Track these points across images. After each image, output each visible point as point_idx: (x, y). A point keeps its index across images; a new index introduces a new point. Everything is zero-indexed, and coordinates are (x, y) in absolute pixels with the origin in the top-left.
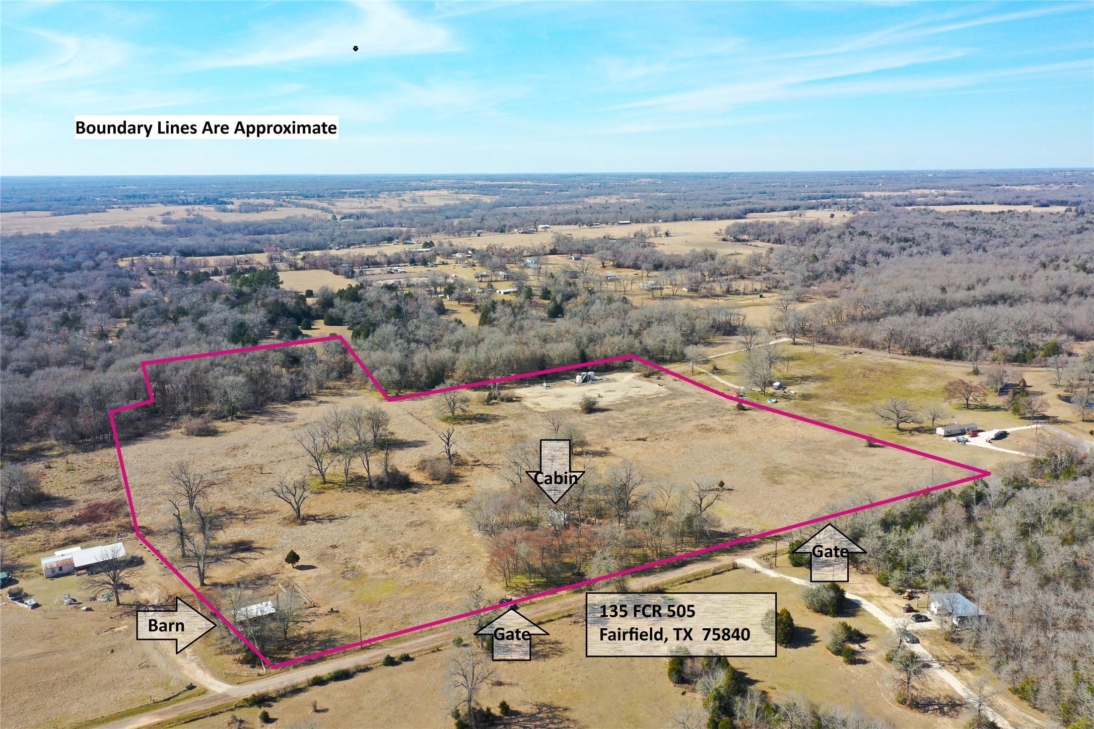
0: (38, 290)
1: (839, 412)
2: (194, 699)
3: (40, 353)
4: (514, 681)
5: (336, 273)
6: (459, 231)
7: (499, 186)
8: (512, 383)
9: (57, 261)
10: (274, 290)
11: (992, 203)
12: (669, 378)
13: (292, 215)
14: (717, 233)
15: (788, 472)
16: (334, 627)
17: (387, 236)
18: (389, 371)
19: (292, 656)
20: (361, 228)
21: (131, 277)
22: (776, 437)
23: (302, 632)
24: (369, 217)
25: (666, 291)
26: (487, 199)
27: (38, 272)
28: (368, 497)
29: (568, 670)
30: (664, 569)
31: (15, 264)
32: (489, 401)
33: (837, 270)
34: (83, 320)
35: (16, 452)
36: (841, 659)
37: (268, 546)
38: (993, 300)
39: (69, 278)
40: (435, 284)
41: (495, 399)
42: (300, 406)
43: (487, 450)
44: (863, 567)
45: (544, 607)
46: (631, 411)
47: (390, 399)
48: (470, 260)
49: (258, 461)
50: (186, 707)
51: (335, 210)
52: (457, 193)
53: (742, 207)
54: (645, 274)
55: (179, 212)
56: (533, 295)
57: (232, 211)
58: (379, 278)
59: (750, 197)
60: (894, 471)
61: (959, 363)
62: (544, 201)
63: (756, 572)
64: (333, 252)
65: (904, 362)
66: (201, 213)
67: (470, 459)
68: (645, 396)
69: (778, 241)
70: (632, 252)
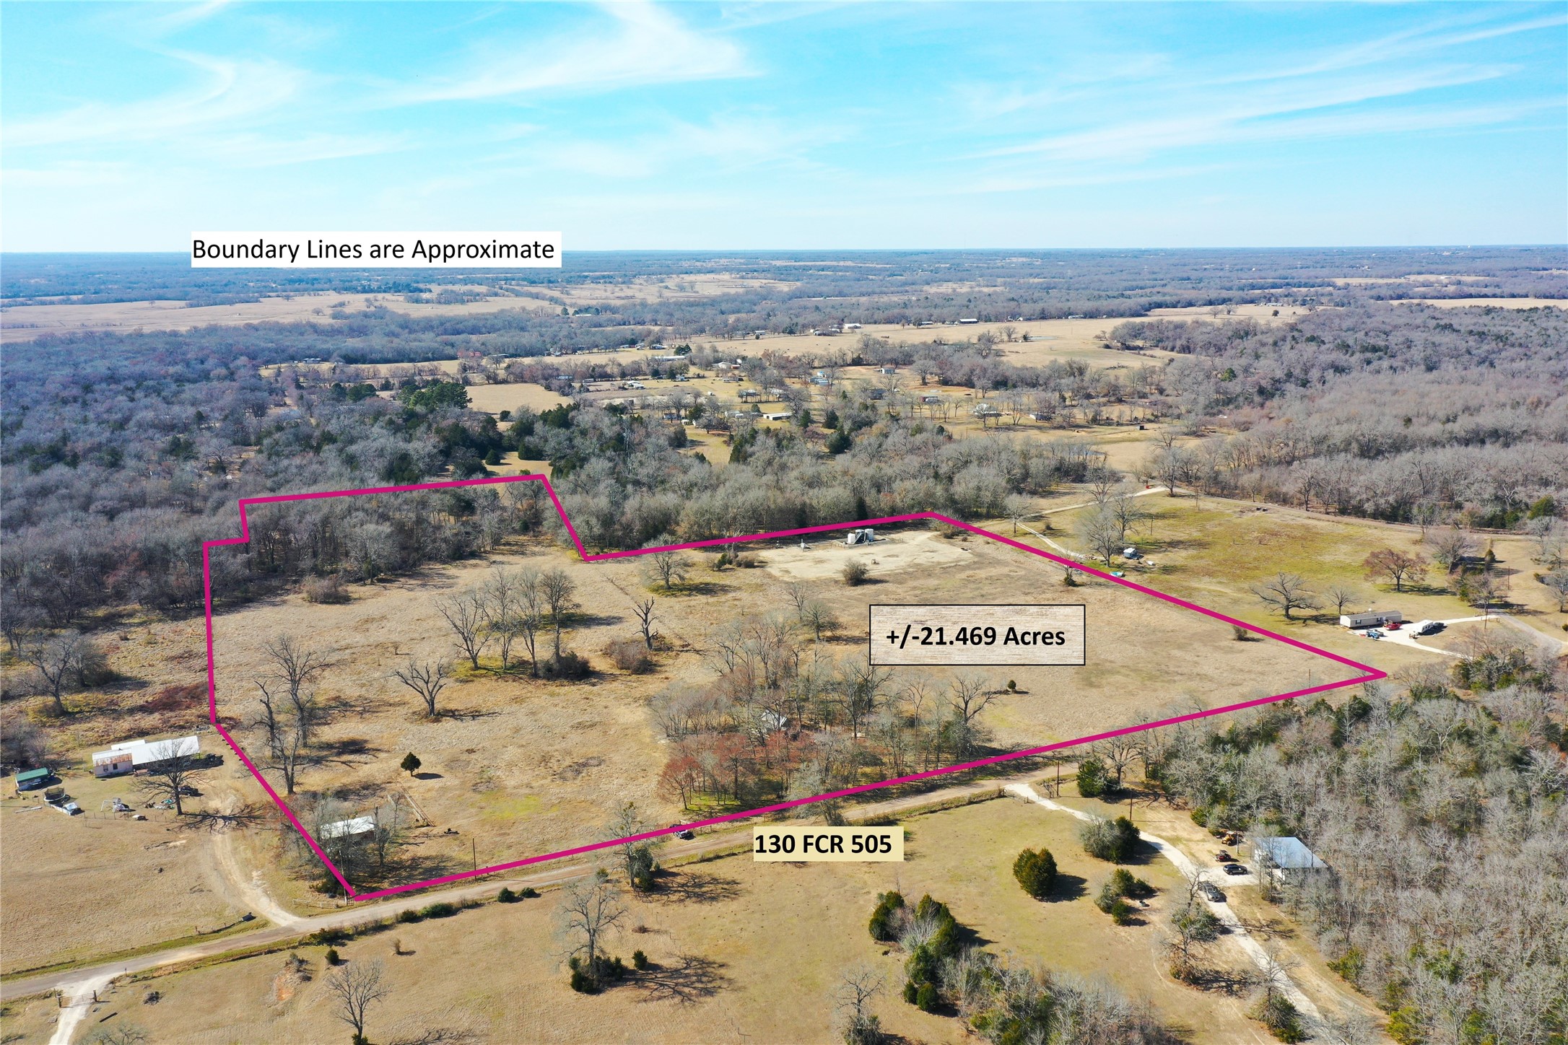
0: (146, 407)
1: (1209, 591)
2: (250, 933)
3: (134, 490)
4: (663, 928)
5: (548, 388)
6: (730, 332)
7: (806, 269)
8: (758, 543)
9: (179, 368)
10: (457, 410)
11: (1526, 296)
12: (980, 539)
13: (507, 307)
14: (1098, 337)
15: (1112, 672)
16: (447, 852)
17: (629, 337)
18: (587, 523)
19: (386, 885)
20: (600, 326)
21: (271, 391)
22: (1109, 623)
23: (404, 857)
24: (614, 310)
25: (1004, 419)
26: (784, 287)
27: (151, 383)
28: (530, 688)
29: (739, 917)
30: (904, 794)
31: (123, 371)
32: (719, 567)
33: (1261, 391)
34: (196, 448)
35: (87, 618)
36: (1110, 917)
37: (386, 748)
38: (1477, 438)
39: (190, 391)
40: (679, 406)
41: (730, 563)
42: (465, 567)
43: (703, 631)
44: (1179, 800)
45: (728, 837)
46: (915, 583)
47: (587, 559)
48: (736, 372)
49: (395, 637)
50: (238, 941)
51: (568, 301)
52: (742, 278)
53: (1144, 300)
54: (980, 395)
55: (356, 303)
56: (813, 422)
57: (427, 302)
58: (607, 394)
59: (1164, 285)
60: (1262, 674)
61: (1406, 527)
62: (863, 290)
63: (1028, 802)
64: (548, 360)
65: (1324, 523)
66: (385, 304)
67: (677, 643)
68: (939, 563)
69: (1186, 349)
70: (967, 362)
